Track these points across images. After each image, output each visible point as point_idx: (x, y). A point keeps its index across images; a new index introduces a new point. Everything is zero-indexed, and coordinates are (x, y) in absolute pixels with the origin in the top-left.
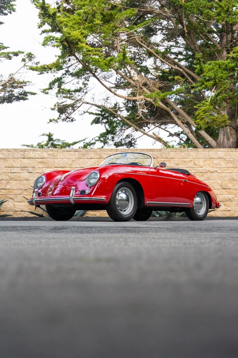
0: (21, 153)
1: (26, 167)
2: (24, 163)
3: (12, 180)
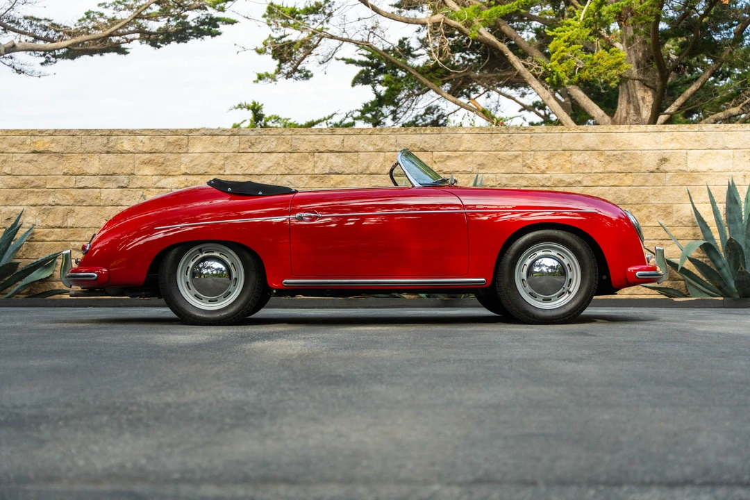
0: (100, 139)
1: (114, 174)
2: (107, 163)
3: (79, 204)
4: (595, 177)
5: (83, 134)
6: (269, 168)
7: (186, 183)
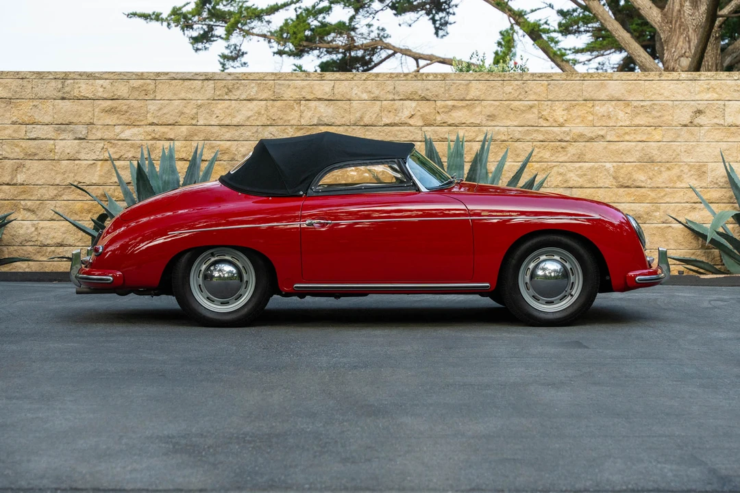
1: (70, 123)
2: (62, 111)
3: (31, 158)
4: (621, 132)
5: (34, 77)
6: (249, 117)
7: (153, 135)
